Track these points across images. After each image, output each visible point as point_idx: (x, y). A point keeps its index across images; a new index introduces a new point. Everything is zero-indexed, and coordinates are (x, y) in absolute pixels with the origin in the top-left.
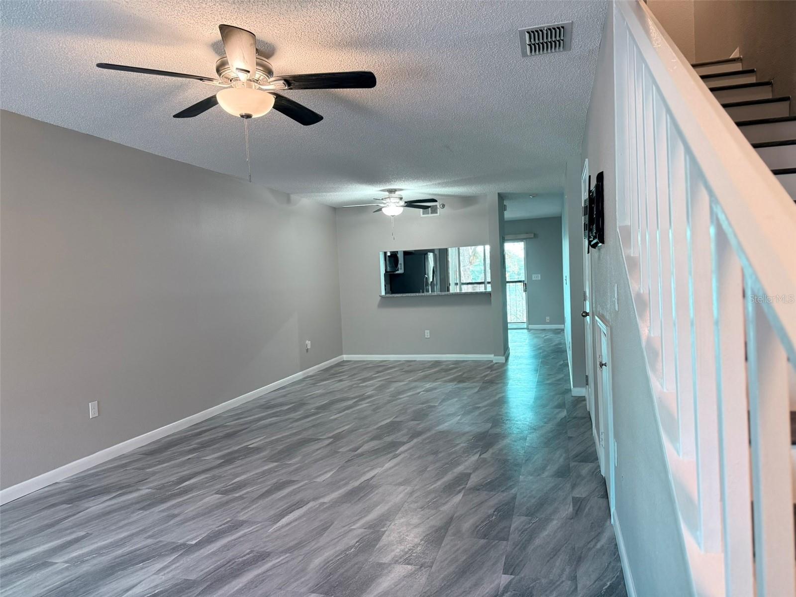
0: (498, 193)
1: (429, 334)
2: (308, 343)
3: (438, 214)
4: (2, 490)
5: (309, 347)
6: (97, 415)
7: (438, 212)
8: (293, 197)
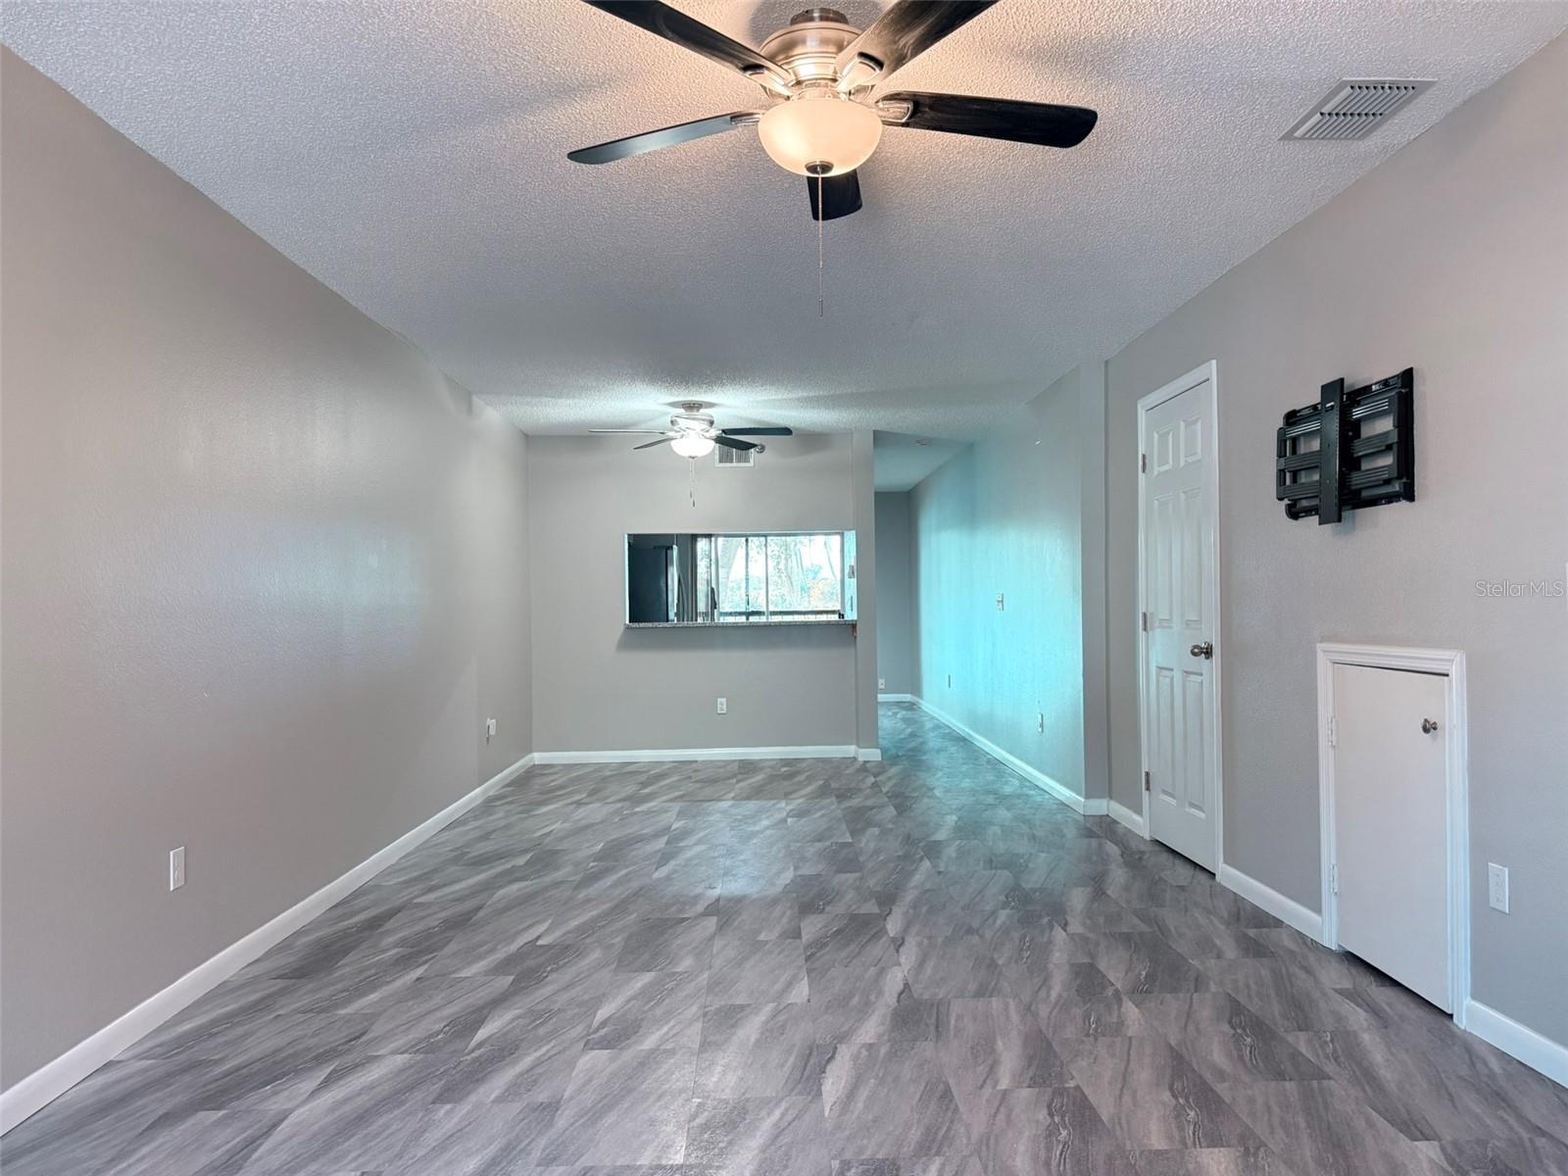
0: (874, 431)
1: (725, 706)
2: (492, 722)
3: (751, 464)
4: (3, 1092)
5: (492, 732)
6: (183, 883)
7: (752, 460)
8: (477, 401)
